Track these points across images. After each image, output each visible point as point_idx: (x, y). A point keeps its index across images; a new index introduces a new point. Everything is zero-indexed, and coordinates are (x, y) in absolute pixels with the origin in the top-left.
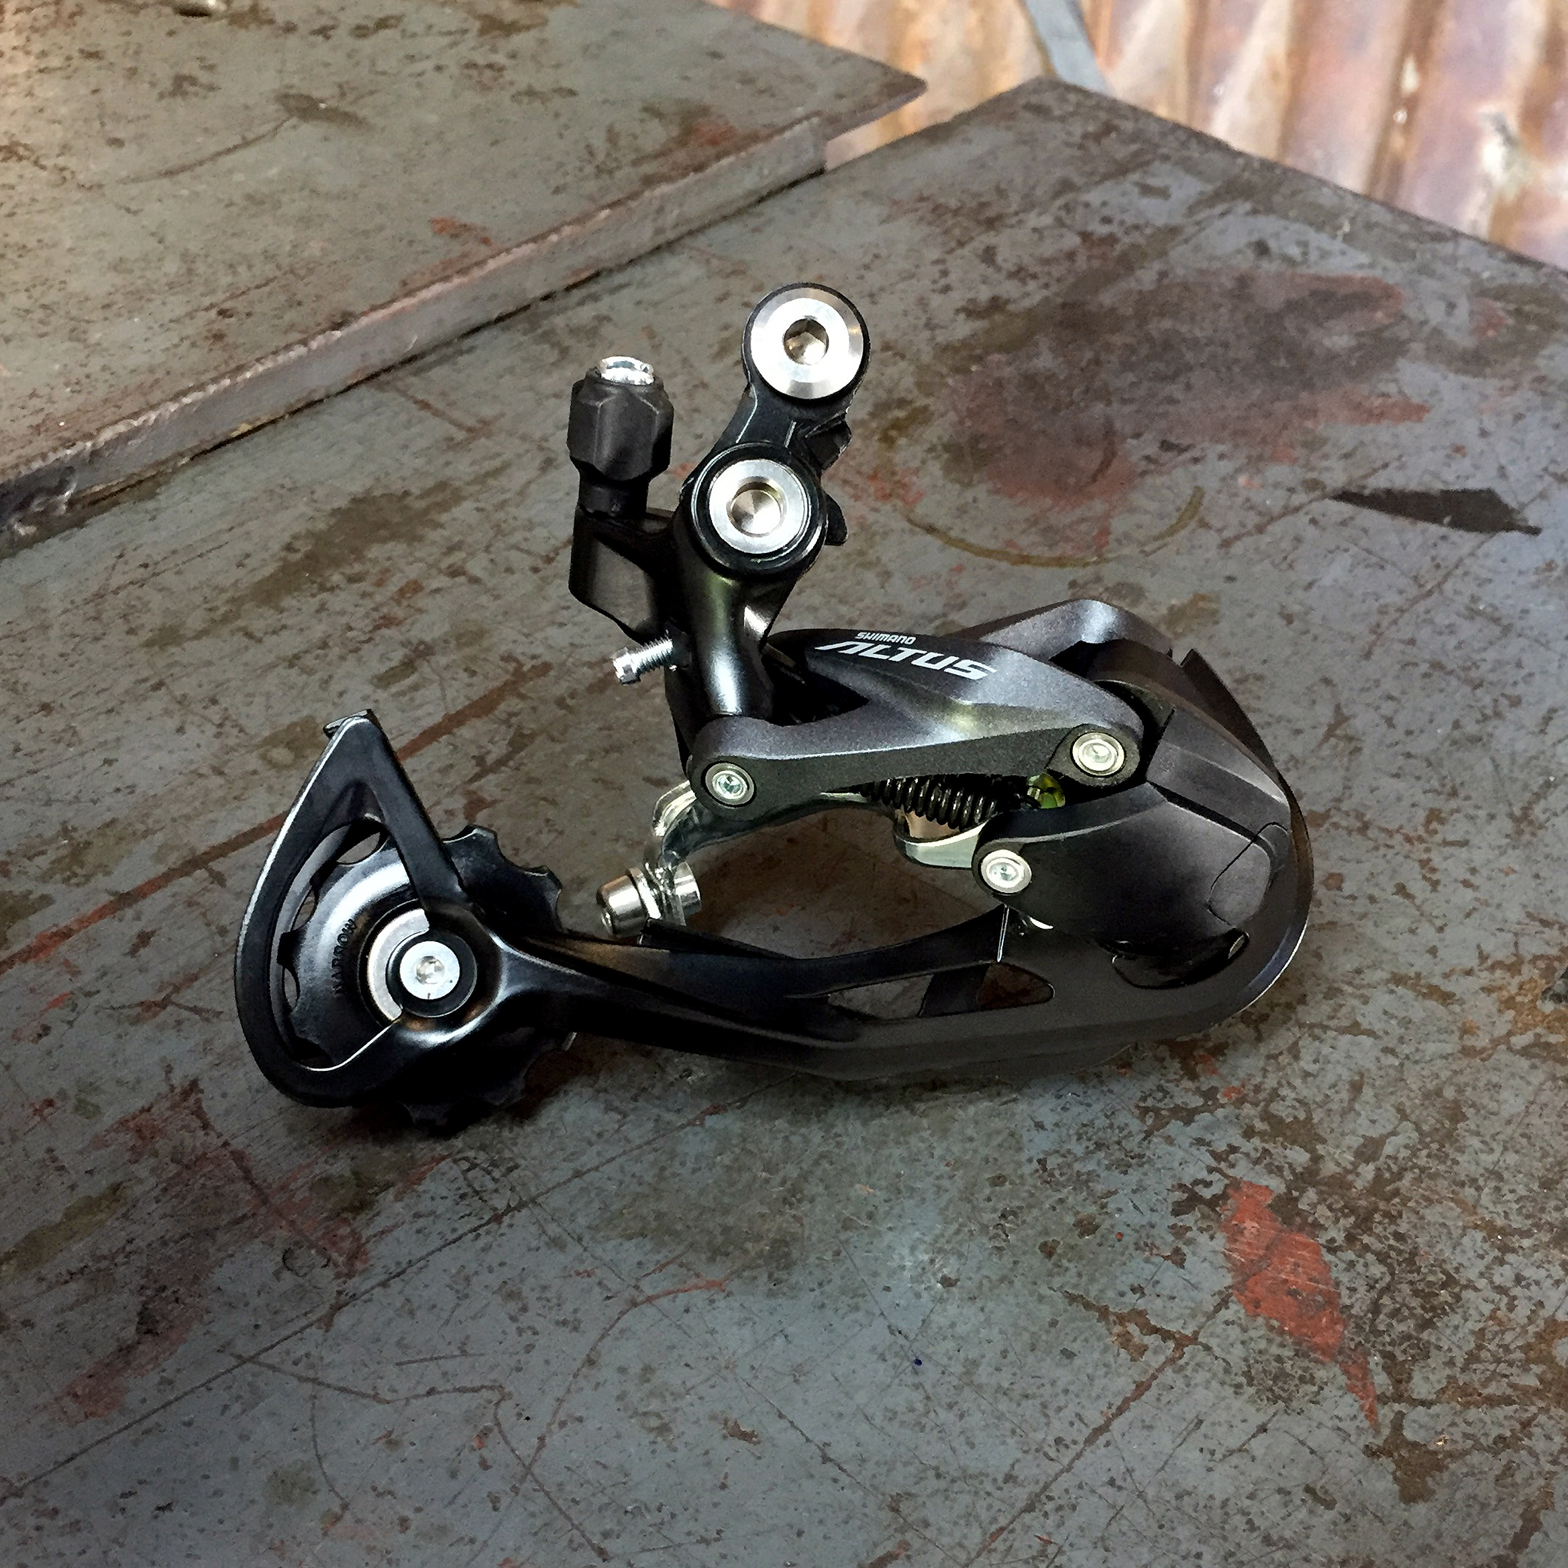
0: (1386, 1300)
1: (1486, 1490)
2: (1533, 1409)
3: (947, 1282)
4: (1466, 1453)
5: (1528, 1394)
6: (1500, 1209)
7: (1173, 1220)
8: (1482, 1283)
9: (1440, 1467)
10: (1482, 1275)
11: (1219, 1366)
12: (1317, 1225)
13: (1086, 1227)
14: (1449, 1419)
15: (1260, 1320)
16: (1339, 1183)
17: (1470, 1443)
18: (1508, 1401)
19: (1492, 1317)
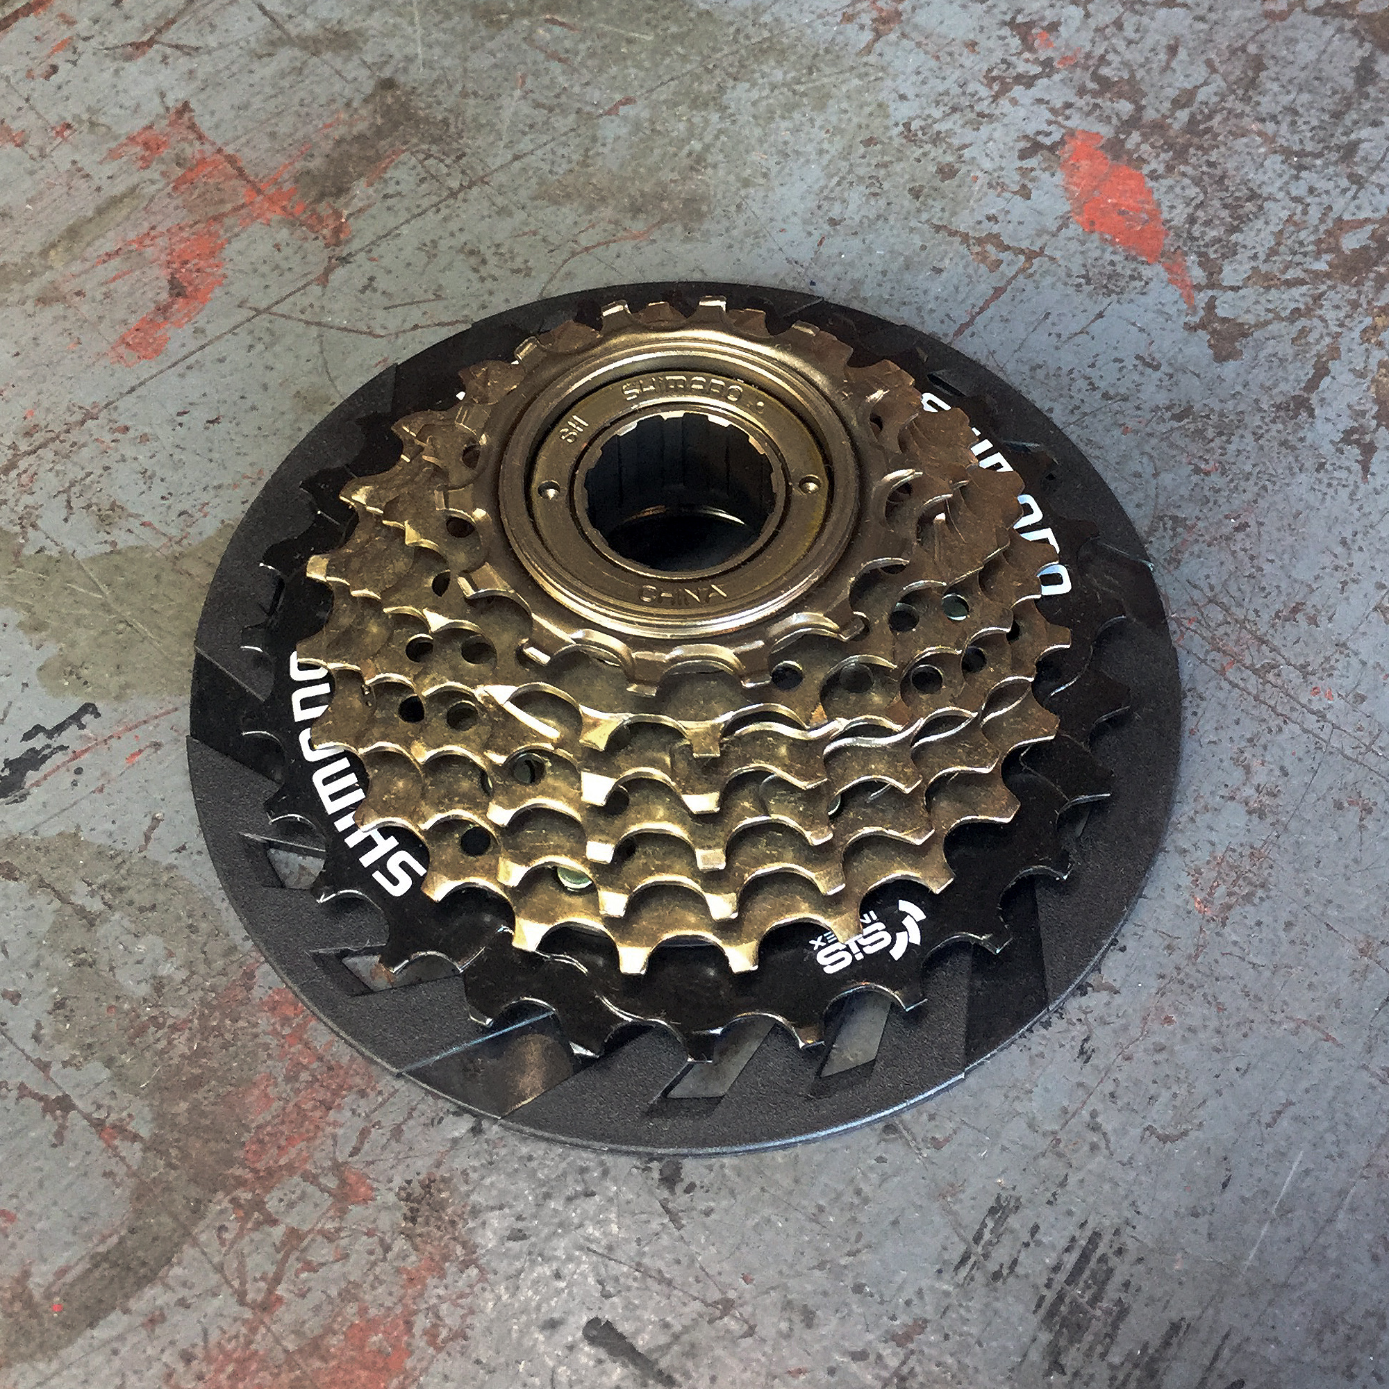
0: (1200, 213)
1: (1286, 349)
2: (1323, 288)
3: (833, 222)
4: (1267, 323)
5: (1317, 276)
6: (1296, 137)
7: (1019, 164)
8: (1281, 195)
9: (1245, 335)
10: (1281, 189)
11: (1062, 273)
12: (1142, 160)
13: (947, 172)
14: (1253, 298)
15: (1096, 236)
16: (1159, 127)
17: (1271, 316)
18: (1302, 282)
19: (1289, 220)
